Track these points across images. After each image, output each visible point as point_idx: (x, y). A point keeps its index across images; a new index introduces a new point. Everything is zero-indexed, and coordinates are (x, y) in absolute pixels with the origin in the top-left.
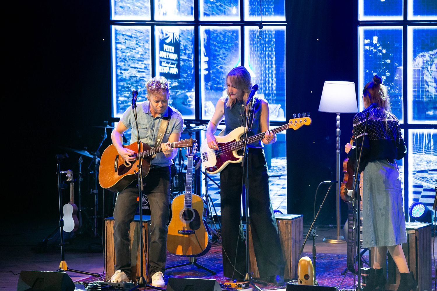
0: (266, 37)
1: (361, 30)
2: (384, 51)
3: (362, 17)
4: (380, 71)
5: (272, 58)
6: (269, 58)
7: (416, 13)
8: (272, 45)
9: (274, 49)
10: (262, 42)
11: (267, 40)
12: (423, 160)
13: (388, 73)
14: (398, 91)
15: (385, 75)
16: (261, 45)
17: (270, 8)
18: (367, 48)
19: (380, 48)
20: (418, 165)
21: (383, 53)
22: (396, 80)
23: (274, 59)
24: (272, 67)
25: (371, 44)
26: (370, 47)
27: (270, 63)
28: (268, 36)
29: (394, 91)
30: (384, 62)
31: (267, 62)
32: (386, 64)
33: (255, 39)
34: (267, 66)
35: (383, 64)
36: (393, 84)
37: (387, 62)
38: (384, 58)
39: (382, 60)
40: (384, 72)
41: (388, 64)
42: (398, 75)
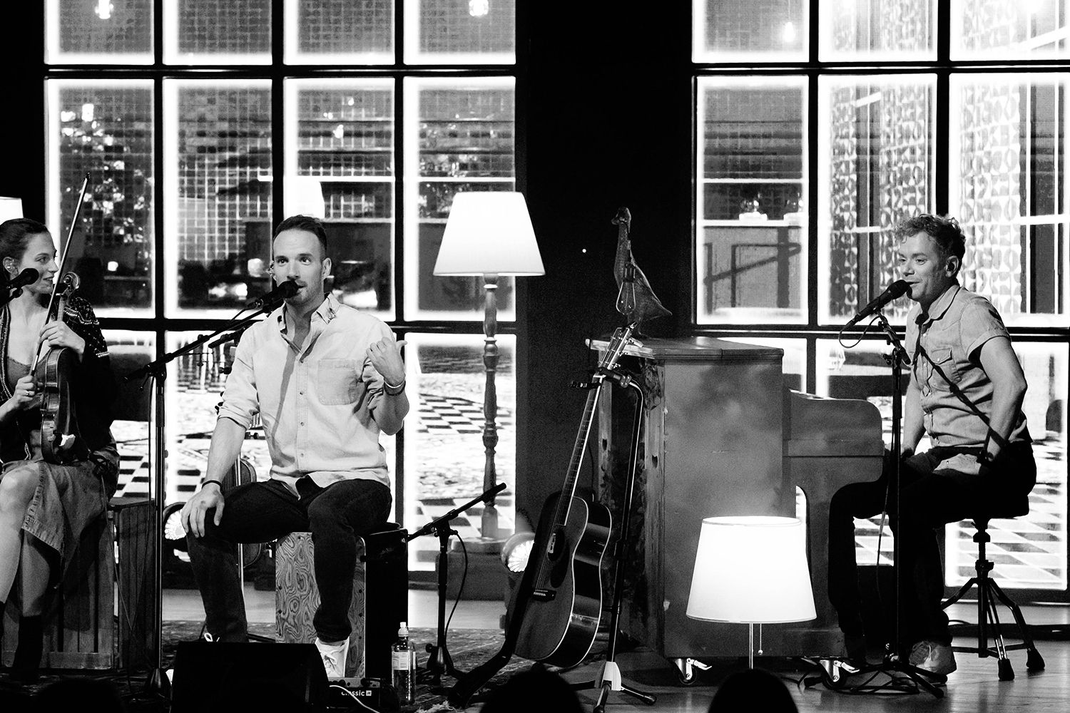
1: (53, 88)
2: (109, 140)
3: (54, 54)
4: (99, 189)
7: (185, 46)
12: (200, 408)
13: (119, 195)
14: (142, 239)
15: (110, 199)
18: (69, 131)
19: (99, 133)
20: (189, 419)
21: (107, 148)
22: (137, 211)
25: (77, 122)
26: (76, 130)
29: (132, 237)
30: (108, 166)
32: (113, 173)
35: (106, 171)
36: (130, 220)
37: (117, 168)
38: (108, 158)
39: (105, 162)
40: (110, 191)
41: (119, 173)
42: (142, 199)
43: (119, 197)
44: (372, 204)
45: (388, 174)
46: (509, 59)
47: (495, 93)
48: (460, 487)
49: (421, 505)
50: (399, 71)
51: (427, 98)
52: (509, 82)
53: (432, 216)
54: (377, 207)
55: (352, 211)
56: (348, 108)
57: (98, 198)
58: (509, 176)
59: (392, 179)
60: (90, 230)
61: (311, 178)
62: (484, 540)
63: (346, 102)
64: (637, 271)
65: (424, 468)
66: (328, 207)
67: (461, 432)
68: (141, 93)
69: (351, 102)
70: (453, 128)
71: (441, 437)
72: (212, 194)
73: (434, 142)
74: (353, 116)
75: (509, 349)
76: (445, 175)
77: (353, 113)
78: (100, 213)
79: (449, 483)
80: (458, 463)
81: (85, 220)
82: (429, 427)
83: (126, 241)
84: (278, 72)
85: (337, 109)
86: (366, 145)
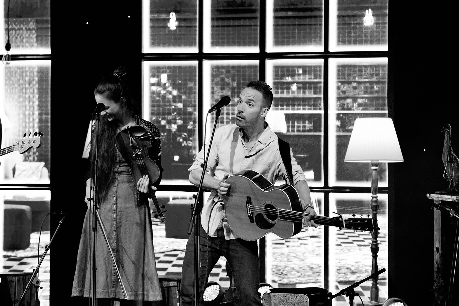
0: (26, 76)
1: (146, 66)
2: (175, 93)
3: (147, 48)
4: (169, 118)
5: (33, 102)
6: (29, 102)
7: (214, 43)
8: (34, 85)
9: (36, 91)
10: (21, 81)
11: (27, 79)
14: (192, 144)
15: (175, 123)
16: (19, 85)
17: (32, 38)
18: (154, 88)
19: (170, 89)
21: (174, 97)
22: (189, 129)
23: (37, 103)
24: (33, 114)
25: (158, 84)
26: (158, 87)
27: (32, 109)
28: (28, 74)
29: (187, 143)
30: (174, 106)
31: (28, 108)
32: (177, 109)
33: (12, 79)
34: (27, 113)
35: (173, 109)
36: (185, 134)
37: (179, 107)
38: (175, 101)
39: (173, 104)
40: (175, 119)
41: (180, 109)
42: (191, 123)
43: (180, 122)
44: (312, 125)
45: (320, 109)
46: (384, 48)
47: (377, 66)
48: (359, 275)
49: (338, 284)
50: (326, 55)
51: (341, 69)
52: (384, 60)
53: (343, 131)
54: (314, 126)
55: (301, 129)
56: (299, 75)
57: (169, 122)
58: (384, 110)
59: (322, 112)
60: (165, 140)
61: (280, 111)
62: (372, 303)
63: (298, 71)
64: (455, 157)
65: (339, 265)
66: (288, 127)
67: (359, 245)
68: (192, 68)
69: (301, 71)
70: (355, 85)
71: (348, 248)
72: (228, 120)
73: (344, 92)
74: (301, 79)
75: (385, 202)
76: (350, 109)
77: (302, 77)
78: (170, 131)
79: (353, 273)
80: (357, 262)
81: (162, 134)
82: (342, 243)
83: (183, 145)
84: (263, 56)
85: (293, 75)
86: (309, 94)
